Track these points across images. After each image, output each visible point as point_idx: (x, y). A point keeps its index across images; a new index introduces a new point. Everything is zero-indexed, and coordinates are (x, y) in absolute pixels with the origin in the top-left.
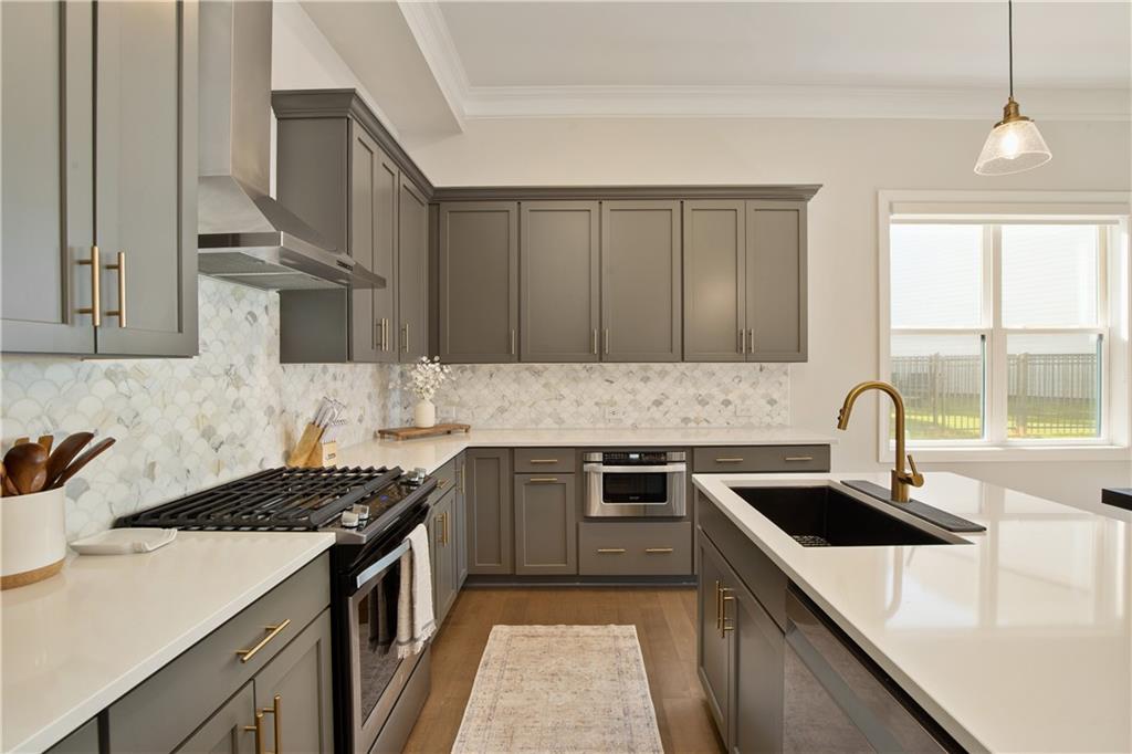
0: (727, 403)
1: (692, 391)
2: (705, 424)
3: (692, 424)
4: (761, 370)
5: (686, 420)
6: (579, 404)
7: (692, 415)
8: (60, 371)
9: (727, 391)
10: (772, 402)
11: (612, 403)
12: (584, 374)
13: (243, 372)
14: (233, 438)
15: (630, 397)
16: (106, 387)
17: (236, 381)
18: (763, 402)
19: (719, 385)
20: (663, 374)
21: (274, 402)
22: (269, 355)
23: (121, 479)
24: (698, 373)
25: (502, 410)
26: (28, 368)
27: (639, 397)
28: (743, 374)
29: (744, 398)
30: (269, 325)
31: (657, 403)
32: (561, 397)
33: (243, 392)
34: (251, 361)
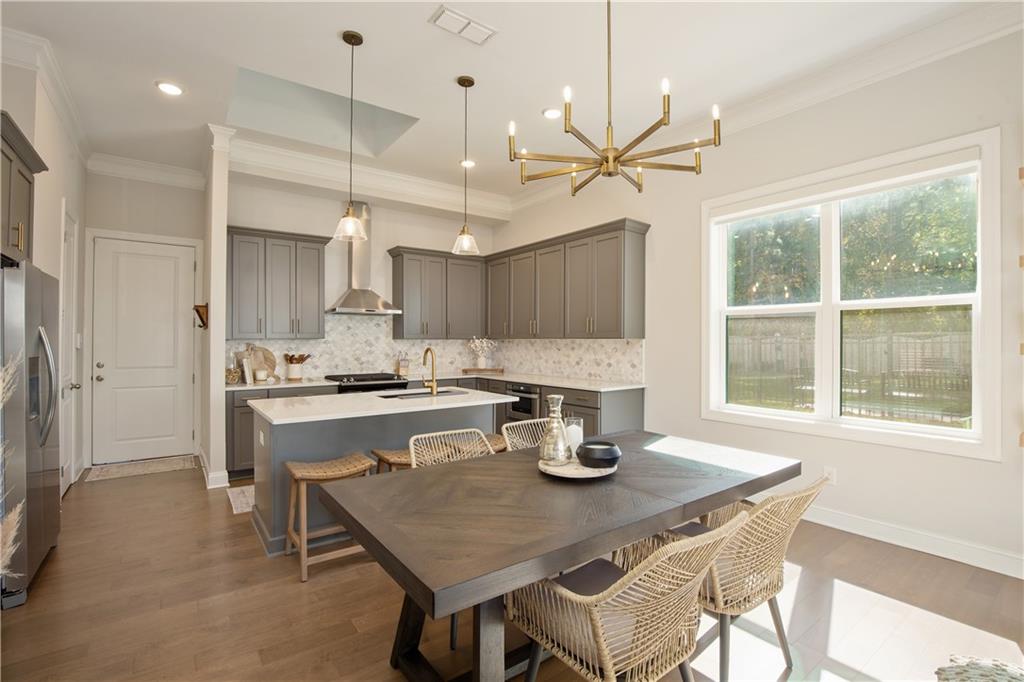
0: (610, 365)
1: (593, 357)
2: (598, 378)
3: (593, 378)
4: (628, 343)
5: (590, 375)
6: (547, 361)
7: (592, 372)
8: (312, 342)
9: (609, 358)
10: (633, 366)
11: (559, 362)
12: (549, 345)
13: (374, 342)
14: (368, 362)
15: (566, 359)
16: (324, 345)
17: (371, 345)
18: (629, 366)
19: (606, 353)
20: (580, 345)
21: (389, 352)
22: (387, 337)
23: (328, 367)
24: (596, 346)
25: (521, 363)
26: (304, 341)
27: (571, 360)
28: (618, 346)
29: (618, 362)
30: (387, 327)
31: (578, 363)
32: (541, 358)
33: (373, 348)
34: (377, 338)
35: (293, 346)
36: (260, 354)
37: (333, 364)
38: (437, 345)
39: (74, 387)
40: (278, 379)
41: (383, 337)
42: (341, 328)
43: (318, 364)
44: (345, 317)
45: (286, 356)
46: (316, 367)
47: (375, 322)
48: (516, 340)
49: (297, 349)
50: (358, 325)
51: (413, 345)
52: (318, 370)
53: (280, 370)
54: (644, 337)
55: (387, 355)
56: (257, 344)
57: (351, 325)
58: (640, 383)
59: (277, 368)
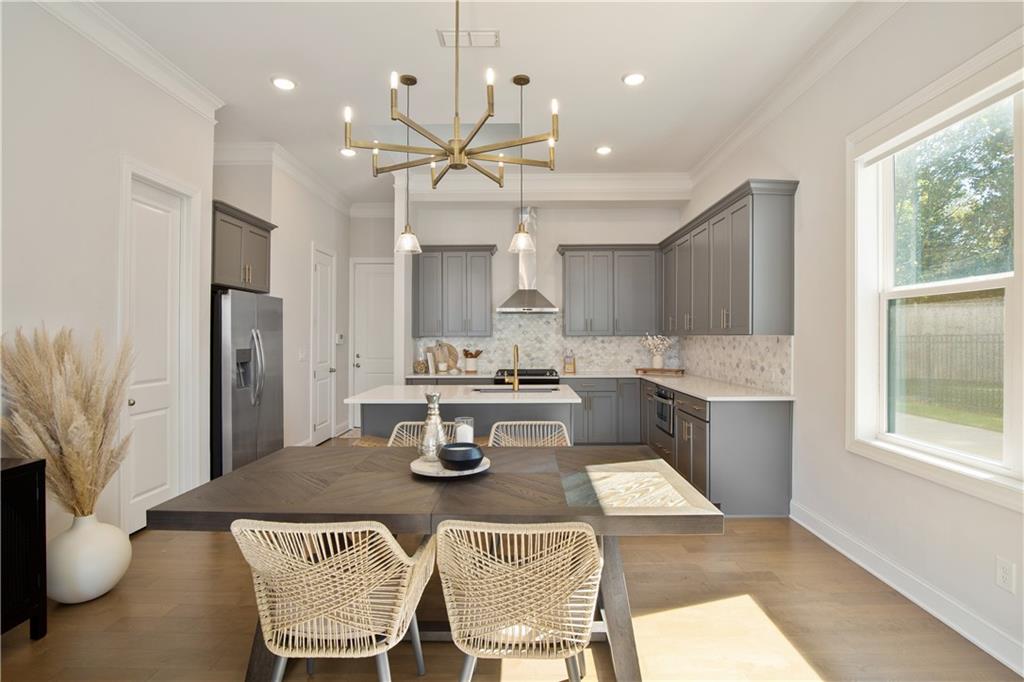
0: (763, 369)
1: (749, 358)
3: (749, 384)
4: (778, 341)
9: (762, 360)
11: (724, 364)
12: (716, 343)
13: (544, 340)
14: (537, 358)
15: (729, 360)
17: (540, 342)
18: (779, 370)
19: (760, 354)
21: (560, 349)
22: (557, 334)
23: (500, 362)
26: (481, 339)
27: (733, 361)
28: (770, 345)
29: (770, 365)
30: (555, 325)
31: (738, 366)
32: (710, 358)
33: (543, 345)
34: (547, 336)
35: (472, 343)
36: (445, 349)
37: (506, 359)
38: (611, 342)
39: (332, 371)
40: (460, 371)
41: (553, 335)
42: (513, 326)
43: (493, 359)
44: (516, 316)
45: (465, 350)
46: (491, 362)
47: (544, 320)
48: (695, 337)
49: (475, 345)
50: (529, 323)
51: (584, 342)
52: (493, 365)
53: (460, 364)
54: (793, 334)
55: (557, 352)
56: (445, 340)
57: (522, 323)
58: (788, 394)
59: (459, 362)
